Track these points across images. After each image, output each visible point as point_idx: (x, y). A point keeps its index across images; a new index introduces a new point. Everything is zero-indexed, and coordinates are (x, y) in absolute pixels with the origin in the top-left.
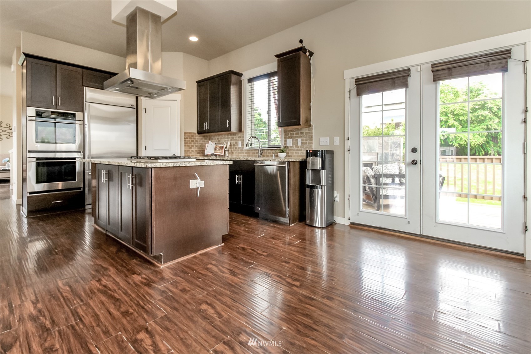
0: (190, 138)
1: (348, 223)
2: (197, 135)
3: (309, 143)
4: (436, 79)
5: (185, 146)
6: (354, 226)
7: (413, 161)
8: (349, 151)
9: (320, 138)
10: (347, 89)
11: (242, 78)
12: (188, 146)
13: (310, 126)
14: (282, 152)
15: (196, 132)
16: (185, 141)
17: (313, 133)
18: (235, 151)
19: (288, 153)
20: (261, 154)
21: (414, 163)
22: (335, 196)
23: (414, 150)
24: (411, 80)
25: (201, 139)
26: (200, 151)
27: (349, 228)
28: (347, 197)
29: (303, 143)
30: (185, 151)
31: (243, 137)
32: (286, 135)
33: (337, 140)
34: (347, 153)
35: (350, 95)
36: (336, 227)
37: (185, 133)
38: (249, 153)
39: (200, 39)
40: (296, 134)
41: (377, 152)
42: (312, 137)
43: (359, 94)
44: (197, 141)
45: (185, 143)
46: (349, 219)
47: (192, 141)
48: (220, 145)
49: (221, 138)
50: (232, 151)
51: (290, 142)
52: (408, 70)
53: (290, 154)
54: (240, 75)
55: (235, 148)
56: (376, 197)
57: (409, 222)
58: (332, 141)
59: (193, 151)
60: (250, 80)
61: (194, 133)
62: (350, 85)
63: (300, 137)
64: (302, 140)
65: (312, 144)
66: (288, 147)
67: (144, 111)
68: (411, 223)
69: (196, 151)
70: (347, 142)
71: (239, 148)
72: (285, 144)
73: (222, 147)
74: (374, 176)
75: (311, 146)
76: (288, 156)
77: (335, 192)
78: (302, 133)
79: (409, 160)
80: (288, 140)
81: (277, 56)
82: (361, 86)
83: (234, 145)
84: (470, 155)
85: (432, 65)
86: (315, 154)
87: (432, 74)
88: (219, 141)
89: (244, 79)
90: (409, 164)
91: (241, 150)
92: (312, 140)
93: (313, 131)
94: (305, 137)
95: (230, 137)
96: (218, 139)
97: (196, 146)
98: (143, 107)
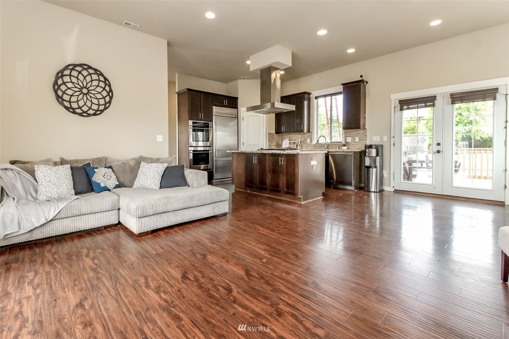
0: (271, 137)
1: (393, 190)
2: (275, 134)
3: (364, 140)
4: (453, 103)
5: (269, 142)
6: (396, 191)
7: (438, 151)
8: (394, 145)
9: (373, 137)
10: (393, 106)
11: (311, 96)
12: (270, 142)
13: (365, 129)
14: (344, 145)
15: (274, 132)
16: (269, 139)
17: (367, 133)
18: (304, 145)
19: (348, 147)
20: (327, 147)
21: (438, 152)
22: (384, 173)
23: (438, 144)
24: (436, 102)
25: (277, 137)
26: (277, 145)
27: (393, 193)
28: (392, 174)
29: (360, 140)
30: (269, 145)
31: (312, 136)
32: (346, 134)
33: (385, 138)
34: (392, 146)
35: (395, 110)
36: (384, 193)
37: (269, 133)
38: (316, 147)
39: (285, 72)
40: (354, 134)
41: (407, 145)
42: (366, 136)
43: (402, 109)
44: (275, 139)
45: (269, 140)
46: (393, 187)
47: (273, 139)
48: (293, 142)
49: (293, 137)
50: (302, 145)
51: (349, 140)
52: (435, 96)
53: (349, 147)
54: (309, 94)
55: (305, 143)
56: (409, 176)
57: (435, 188)
58: (382, 139)
59: (273, 145)
60: (316, 98)
61: (274, 133)
62: (395, 103)
63: (357, 136)
64: (359, 138)
65: (367, 140)
66: (347, 142)
67: (242, 119)
68: (436, 187)
69: (275, 145)
70: (392, 140)
71: (308, 143)
72: (346, 140)
73: (295, 143)
74: (408, 162)
75: (366, 142)
76: (348, 148)
77: (384, 171)
78: (359, 134)
79: (435, 150)
80: (348, 138)
81: (342, 84)
82: (402, 104)
83: (304, 142)
84: (474, 147)
85: (451, 94)
86: (370, 147)
87: (450, 99)
88: (291, 138)
89: (313, 96)
90: (435, 153)
91: (309, 145)
92: (366, 138)
93: (368, 132)
94: (361, 136)
95: (300, 135)
96: (289, 137)
97: (275, 142)
98: (242, 117)
